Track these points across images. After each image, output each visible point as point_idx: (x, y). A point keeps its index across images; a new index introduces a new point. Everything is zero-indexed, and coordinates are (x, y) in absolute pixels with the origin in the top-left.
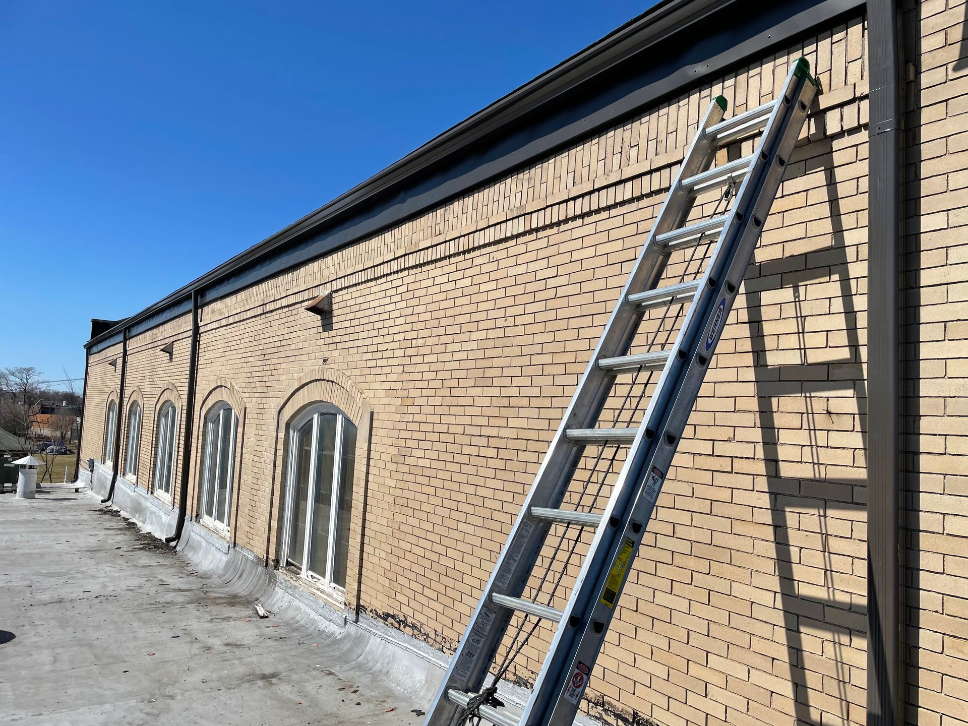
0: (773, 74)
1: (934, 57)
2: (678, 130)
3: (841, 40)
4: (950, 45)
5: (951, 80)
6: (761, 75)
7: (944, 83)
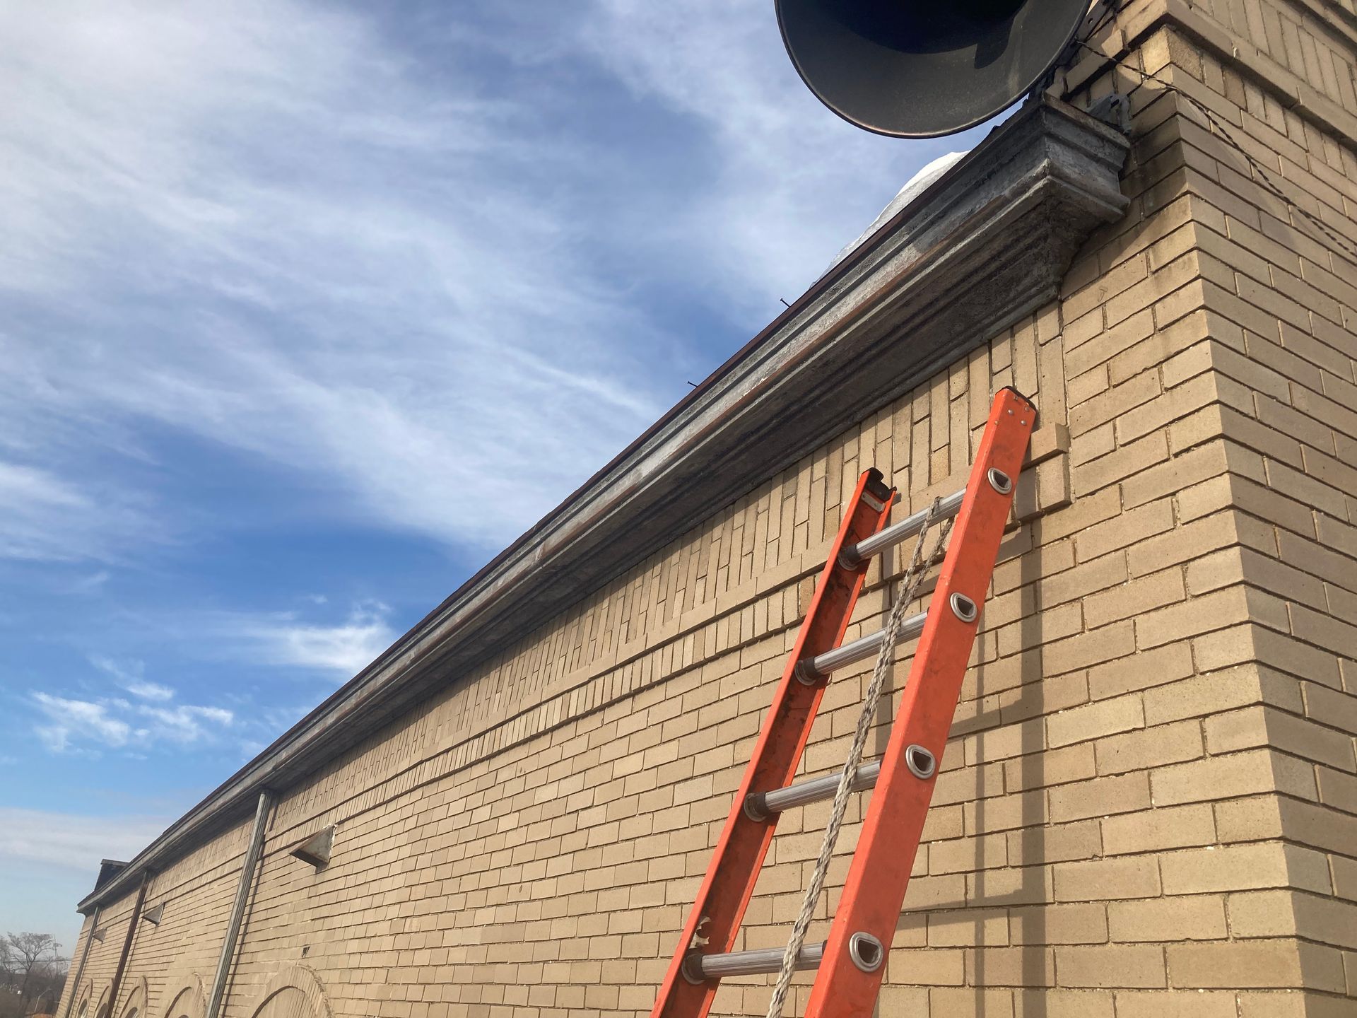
0: (875, 456)
1: (1093, 409)
2: (755, 551)
3: (962, 395)
4: (1115, 386)
5: (1122, 446)
6: (859, 459)
7: (1112, 451)
